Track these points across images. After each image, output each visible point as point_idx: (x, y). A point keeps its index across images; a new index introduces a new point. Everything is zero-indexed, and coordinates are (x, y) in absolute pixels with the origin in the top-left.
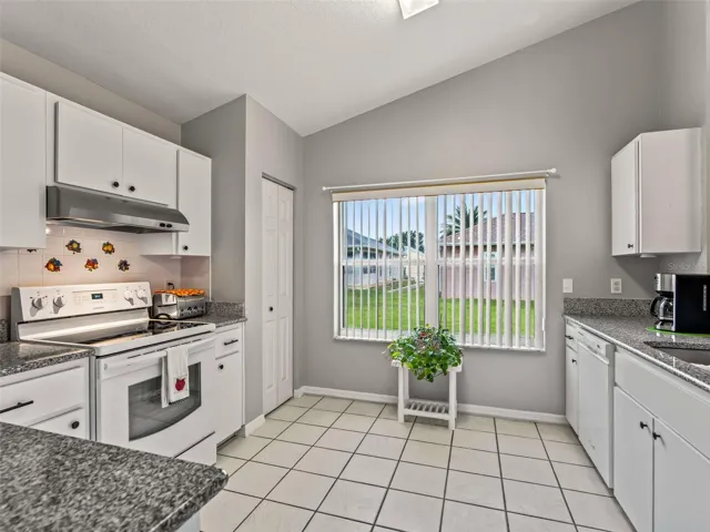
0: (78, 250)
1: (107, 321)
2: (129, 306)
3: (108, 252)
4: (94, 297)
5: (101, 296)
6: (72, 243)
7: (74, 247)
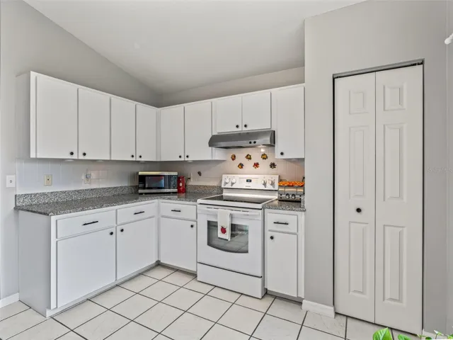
0: (250, 159)
1: (253, 194)
2: (263, 188)
3: (264, 158)
4: (247, 181)
5: (251, 181)
6: (248, 155)
7: (249, 157)
